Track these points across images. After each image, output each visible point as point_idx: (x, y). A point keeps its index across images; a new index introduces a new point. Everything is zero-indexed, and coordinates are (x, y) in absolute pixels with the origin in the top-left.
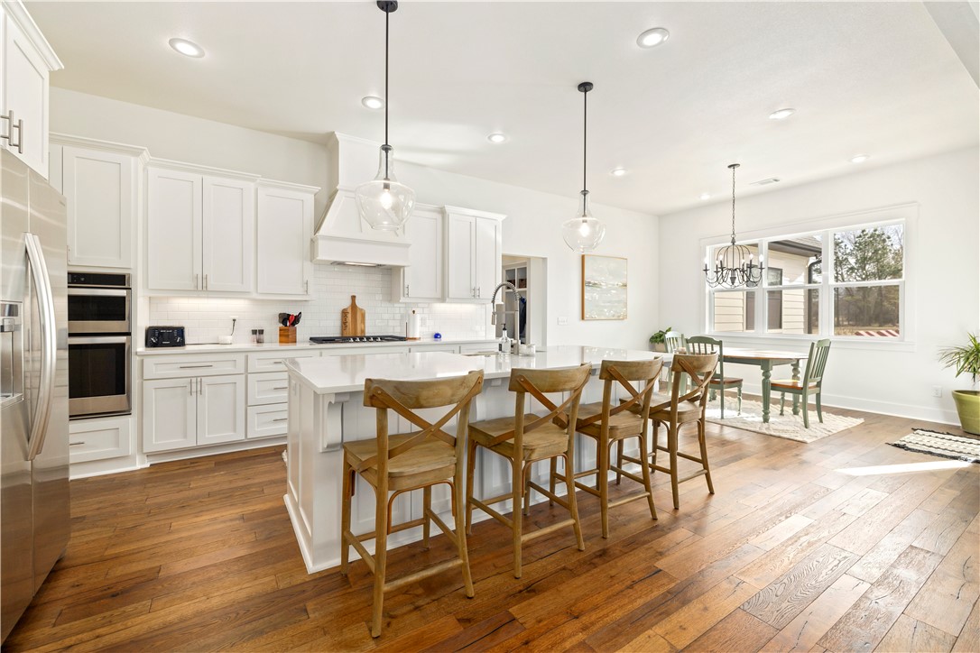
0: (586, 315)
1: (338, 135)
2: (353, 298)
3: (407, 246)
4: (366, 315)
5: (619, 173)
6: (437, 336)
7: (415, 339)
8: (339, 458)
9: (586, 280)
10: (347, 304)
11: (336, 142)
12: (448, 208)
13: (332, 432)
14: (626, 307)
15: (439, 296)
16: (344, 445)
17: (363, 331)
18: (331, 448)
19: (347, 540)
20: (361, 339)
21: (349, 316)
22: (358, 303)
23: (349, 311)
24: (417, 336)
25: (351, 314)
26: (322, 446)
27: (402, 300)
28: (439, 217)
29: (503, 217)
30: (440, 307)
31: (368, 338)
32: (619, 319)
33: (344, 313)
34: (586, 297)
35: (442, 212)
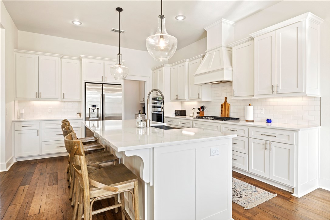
2: (226, 98)
6: (269, 121)
10: (223, 101)
22: (228, 101)
23: (224, 105)
25: (225, 106)
33: (222, 105)
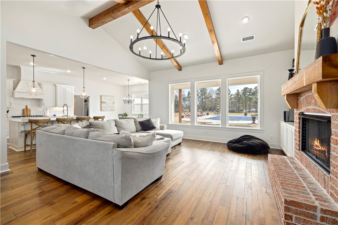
0: (102, 110)
1: (21, 66)
2: (27, 106)
3: (44, 94)
4: (31, 111)
5: (105, 79)
6: (54, 115)
7: (47, 116)
8: (24, 134)
9: (102, 101)
10: (24, 108)
11: (20, 68)
12: (56, 84)
13: (22, 129)
14: (114, 107)
15: (54, 105)
16: (25, 131)
17: (30, 115)
18: (22, 132)
19: (26, 145)
20: (29, 116)
21: (25, 111)
22: (28, 107)
23: (25, 109)
24: (48, 115)
26: (20, 131)
27: (43, 107)
28: (54, 87)
29: (74, 87)
30: (55, 108)
31: (31, 116)
32: (112, 111)
33: (23, 110)
34: (102, 106)
35: (55, 85)
